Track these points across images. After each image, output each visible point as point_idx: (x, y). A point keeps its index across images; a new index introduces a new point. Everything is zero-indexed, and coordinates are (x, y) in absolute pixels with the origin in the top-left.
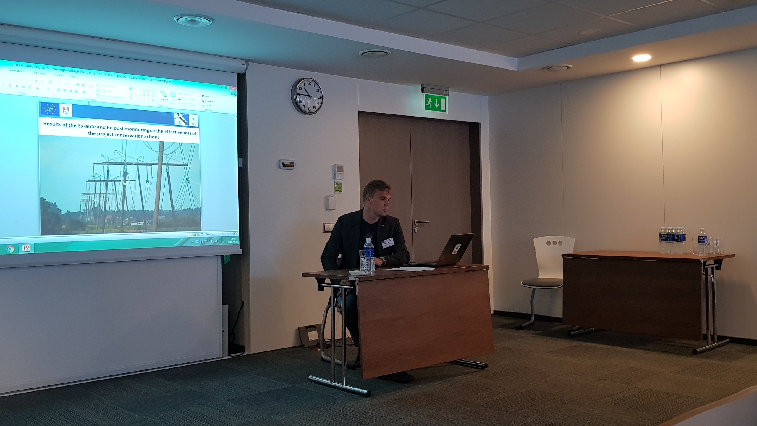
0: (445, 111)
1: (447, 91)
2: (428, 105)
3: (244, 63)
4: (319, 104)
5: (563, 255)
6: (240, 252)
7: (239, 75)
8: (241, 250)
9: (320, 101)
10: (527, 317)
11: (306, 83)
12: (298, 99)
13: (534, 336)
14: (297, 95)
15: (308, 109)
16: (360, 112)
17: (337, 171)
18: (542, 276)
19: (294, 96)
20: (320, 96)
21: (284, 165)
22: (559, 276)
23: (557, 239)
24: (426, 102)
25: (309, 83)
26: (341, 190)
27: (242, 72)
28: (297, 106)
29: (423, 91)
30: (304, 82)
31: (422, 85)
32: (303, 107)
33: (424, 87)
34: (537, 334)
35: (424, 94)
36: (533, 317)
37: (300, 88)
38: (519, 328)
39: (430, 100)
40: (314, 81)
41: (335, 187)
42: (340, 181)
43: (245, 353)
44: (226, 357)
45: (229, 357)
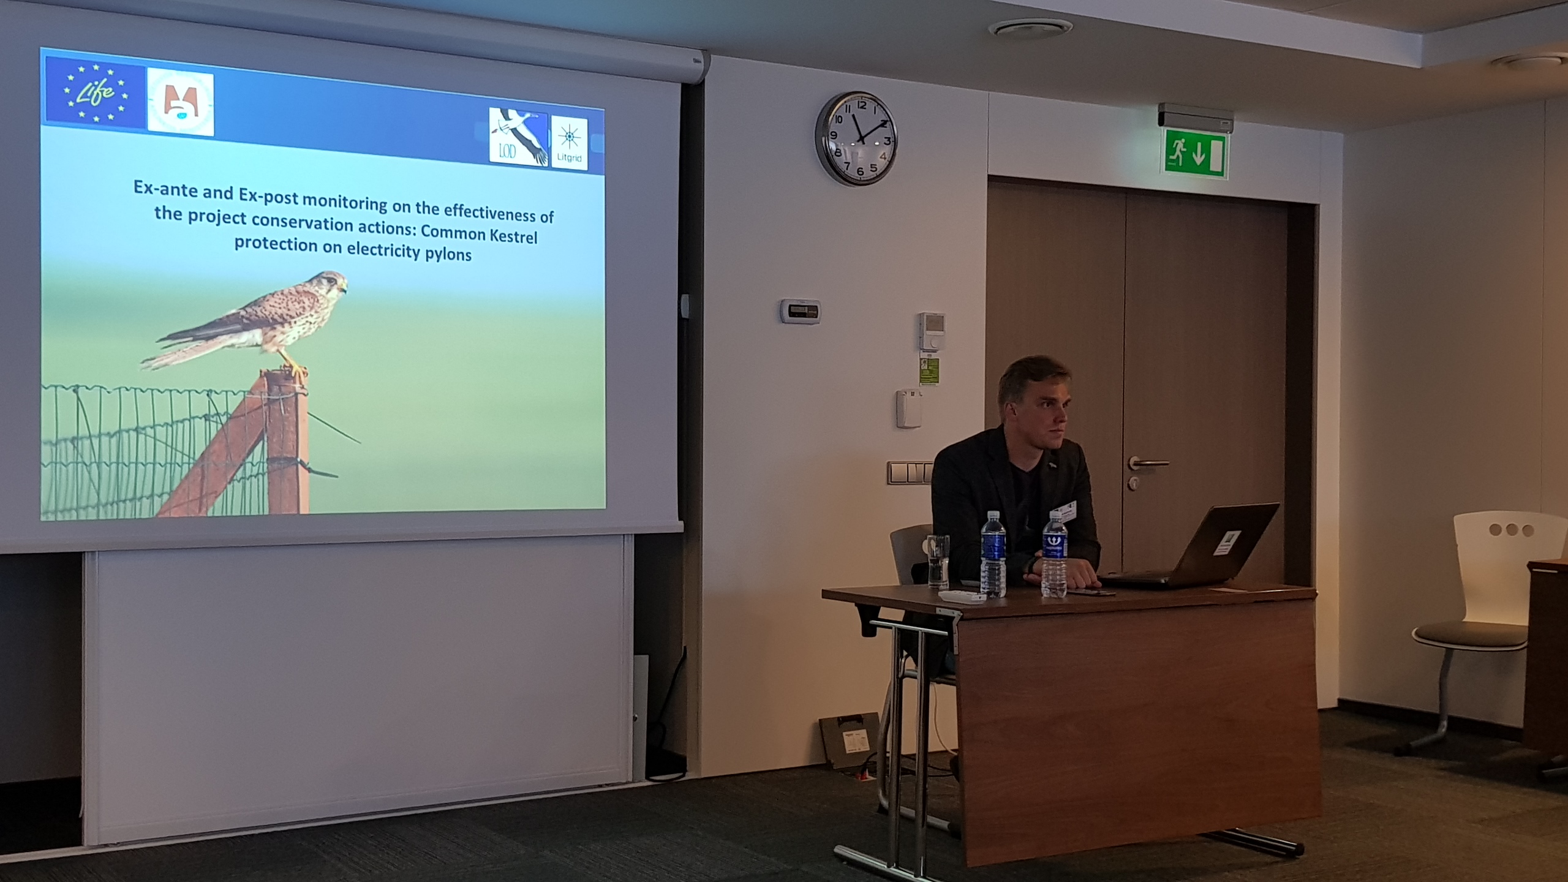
0: (1221, 174)
1: (1229, 122)
2: (1174, 157)
3: (700, 56)
4: (885, 158)
5: (1531, 565)
6: (678, 527)
7: (686, 88)
8: (682, 522)
9: (887, 150)
10: (1429, 721)
11: (854, 105)
12: (833, 146)
13: (1442, 773)
14: (830, 136)
15: (858, 171)
16: (992, 178)
17: (927, 330)
18: (1476, 615)
19: (823, 139)
20: (889, 138)
21: (792, 314)
22: (1518, 617)
23: (1519, 518)
24: (1170, 150)
25: (861, 104)
26: (937, 378)
27: (695, 79)
28: (829, 162)
29: (1161, 123)
30: (848, 104)
31: (1161, 105)
32: (843, 167)
33: (1166, 110)
34: (1452, 770)
35: (1164, 130)
36: (1445, 723)
37: (839, 119)
38: (1402, 751)
39: (1180, 145)
40: (875, 99)
41: (921, 371)
42: (934, 356)
43: (689, 776)
44: (640, 781)
45: (650, 783)
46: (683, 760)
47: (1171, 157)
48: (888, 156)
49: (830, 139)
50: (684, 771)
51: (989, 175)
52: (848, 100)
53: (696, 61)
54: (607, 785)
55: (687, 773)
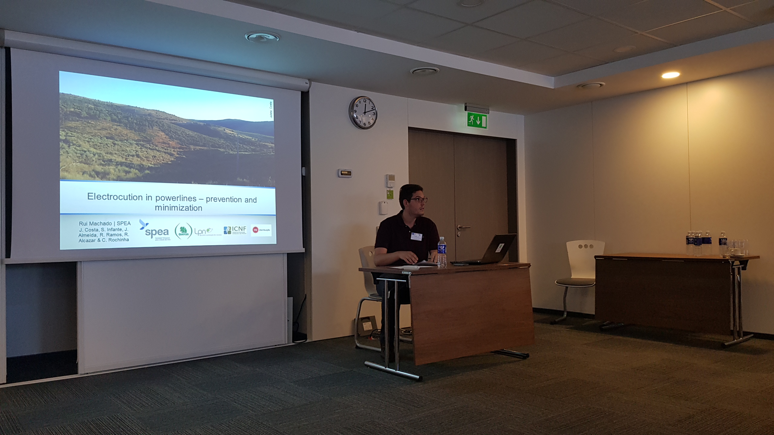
0: (486, 128)
1: (488, 110)
3: (308, 82)
5: (596, 257)
6: (303, 250)
7: (303, 93)
8: (304, 249)
9: (374, 118)
10: (560, 313)
11: (362, 101)
12: (355, 116)
13: (568, 329)
14: (354, 112)
15: (364, 124)
16: (410, 128)
17: (389, 180)
18: (575, 276)
19: (352, 113)
20: (374, 113)
21: (342, 174)
22: (591, 276)
23: (589, 242)
24: (469, 119)
25: (365, 101)
26: (393, 197)
27: (305, 90)
28: (354, 121)
29: (466, 110)
30: (360, 100)
31: (466, 103)
32: (359, 123)
33: (467, 105)
34: (571, 328)
35: (467, 112)
36: (566, 313)
37: (357, 106)
38: (553, 323)
39: (472, 117)
40: (369, 99)
41: (387, 195)
42: (391, 189)
43: (308, 341)
44: (291, 343)
45: (294, 344)
46: (306, 335)
47: (469, 122)
48: (374, 119)
49: (354, 113)
50: (306, 339)
51: (409, 127)
52: (360, 99)
53: (306, 83)
54: (278, 345)
55: (308, 340)
